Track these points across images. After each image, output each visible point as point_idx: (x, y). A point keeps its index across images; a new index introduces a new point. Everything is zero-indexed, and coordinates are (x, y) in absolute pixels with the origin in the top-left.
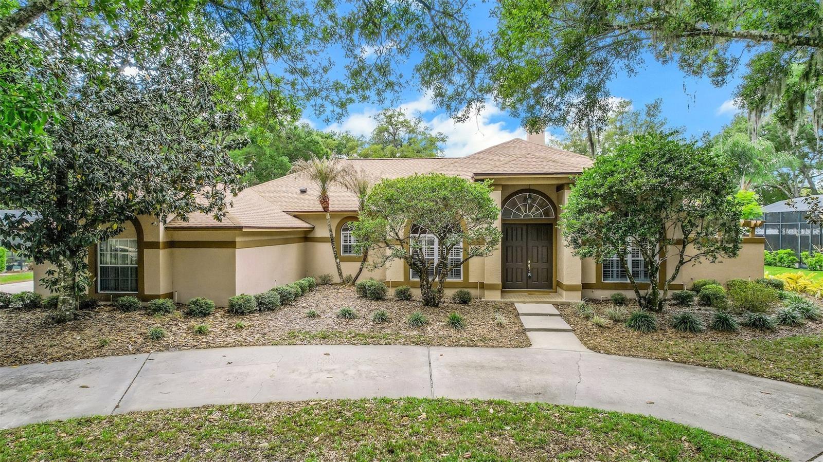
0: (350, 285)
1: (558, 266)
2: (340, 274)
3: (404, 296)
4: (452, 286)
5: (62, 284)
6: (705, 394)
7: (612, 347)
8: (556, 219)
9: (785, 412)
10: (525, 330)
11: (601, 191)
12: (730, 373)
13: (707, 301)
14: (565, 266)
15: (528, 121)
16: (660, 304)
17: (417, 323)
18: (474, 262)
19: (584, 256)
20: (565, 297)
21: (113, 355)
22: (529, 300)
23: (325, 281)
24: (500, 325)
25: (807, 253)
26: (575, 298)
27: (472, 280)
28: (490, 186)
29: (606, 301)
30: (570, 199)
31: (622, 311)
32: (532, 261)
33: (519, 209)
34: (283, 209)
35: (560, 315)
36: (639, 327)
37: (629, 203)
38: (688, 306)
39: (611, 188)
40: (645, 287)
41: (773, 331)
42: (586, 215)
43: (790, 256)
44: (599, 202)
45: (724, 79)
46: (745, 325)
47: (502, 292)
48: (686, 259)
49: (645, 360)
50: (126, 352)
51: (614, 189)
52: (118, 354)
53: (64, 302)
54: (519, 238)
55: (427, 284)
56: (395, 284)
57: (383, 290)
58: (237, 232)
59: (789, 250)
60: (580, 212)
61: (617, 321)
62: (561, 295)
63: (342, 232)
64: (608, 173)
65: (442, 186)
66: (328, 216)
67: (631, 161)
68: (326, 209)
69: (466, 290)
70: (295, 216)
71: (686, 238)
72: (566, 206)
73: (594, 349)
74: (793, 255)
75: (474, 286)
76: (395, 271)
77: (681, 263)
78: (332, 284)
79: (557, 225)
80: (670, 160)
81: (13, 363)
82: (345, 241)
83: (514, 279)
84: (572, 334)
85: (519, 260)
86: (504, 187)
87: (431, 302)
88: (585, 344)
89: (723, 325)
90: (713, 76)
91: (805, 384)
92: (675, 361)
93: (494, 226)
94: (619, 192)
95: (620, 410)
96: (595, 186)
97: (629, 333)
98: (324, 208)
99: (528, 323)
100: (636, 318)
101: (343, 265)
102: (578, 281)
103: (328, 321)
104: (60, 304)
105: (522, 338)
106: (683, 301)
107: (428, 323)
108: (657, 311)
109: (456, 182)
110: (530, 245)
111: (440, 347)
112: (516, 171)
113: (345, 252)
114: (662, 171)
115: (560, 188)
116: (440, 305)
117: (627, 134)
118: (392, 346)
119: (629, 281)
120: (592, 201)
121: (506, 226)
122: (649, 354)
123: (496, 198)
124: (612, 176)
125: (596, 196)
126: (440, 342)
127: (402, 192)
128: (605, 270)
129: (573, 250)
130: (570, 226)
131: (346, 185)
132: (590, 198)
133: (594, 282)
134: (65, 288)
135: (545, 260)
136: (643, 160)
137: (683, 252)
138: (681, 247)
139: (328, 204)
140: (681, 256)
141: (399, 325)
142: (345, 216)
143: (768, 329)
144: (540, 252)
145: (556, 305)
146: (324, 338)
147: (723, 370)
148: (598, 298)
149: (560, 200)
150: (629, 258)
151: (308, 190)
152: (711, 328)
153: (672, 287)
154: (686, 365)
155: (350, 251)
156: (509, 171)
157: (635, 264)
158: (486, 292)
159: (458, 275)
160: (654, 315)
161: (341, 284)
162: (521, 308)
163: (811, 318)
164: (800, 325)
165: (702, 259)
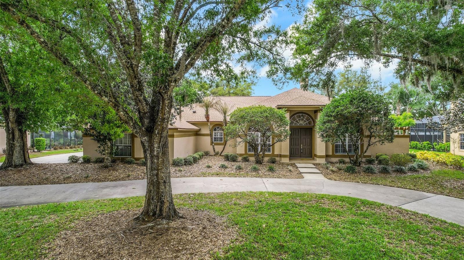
0: (219, 156)
1: (315, 147)
2: (214, 151)
3: (246, 160)
4: (268, 156)
5: (107, 152)
6: (370, 191)
7: (338, 178)
8: (314, 125)
9: (397, 196)
10: (301, 173)
11: (334, 114)
12: (383, 186)
13: (380, 162)
14: (318, 147)
15: (303, 86)
16: (360, 163)
17: (255, 170)
18: (277, 146)
19: (326, 141)
20: (318, 161)
21: (134, 179)
22: (302, 162)
23: (207, 154)
24: (290, 171)
25: (436, 143)
26: (323, 161)
27: (276, 153)
28: (285, 111)
29: (336, 163)
30: (320, 117)
31: (342, 166)
32: (303, 145)
33: (297, 121)
34: (186, 120)
35: (316, 168)
36: (349, 172)
37: (345, 119)
38: (373, 164)
39: (337, 113)
40: (353, 156)
41: (405, 173)
42: (327, 124)
43: (428, 145)
44: (332, 119)
45: (388, 65)
46: (394, 171)
47: (290, 159)
48: (371, 143)
49: (350, 183)
50: (139, 179)
51: (338, 113)
52: (136, 179)
53: (107, 159)
54: (297, 134)
55: (257, 154)
56: (241, 155)
57: (236, 157)
58: (175, 130)
59: (428, 142)
60: (324, 123)
61: (340, 169)
62: (316, 160)
63: (214, 131)
64: (337, 106)
65: (265, 111)
66: (209, 124)
67: (347, 101)
68: (208, 121)
69: (274, 157)
70: (191, 124)
71: (371, 134)
72: (319, 120)
73: (330, 179)
74: (430, 144)
75: (277, 156)
76: (241, 149)
77: (369, 145)
78: (210, 156)
79: (314, 128)
80: (363, 101)
81: (98, 182)
82: (215, 135)
83: (295, 154)
84: (321, 175)
85: (297, 144)
86: (291, 111)
87: (259, 162)
88: (326, 177)
89: (385, 171)
90: (384, 63)
91: (408, 189)
92: (362, 183)
93: (287, 128)
94: (341, 114)
95: (337, 195)
96: (331, 112)
97: (345, 174)
98: (207, 120)
99: (302, 170)
100: (348, 168)
101: (215, 147)
102: (324, 154)
103: (216, 169)
104: (105, 160)
105: (300, 175)
106: (370, 162)
107: (259, 170)
108: (358, 166)
109: (271, 109)
110: (302, 138)
111: (266, 178)
112: (296, 104)
113: (215, 140)
114: (359, 106)
115: (316, 112)
116: (263, 163)
117: (351, 81)
118: (246, 178)
119: (347, 154)
120: (329, 118)
121: (291, 129)
122: (352, 180)
123: (287, 116)
124: (338, 107)
125: (331, 116)
126: (266, 176)
127: (248, 113)
128: (336, 148)
129: (321, 139)
130: (320, 129)
131: (217, 110)
132: (329, 117)
133: (331, 154)
134: (107, 153)
135: (309, 144)
136: (351, 101)
137: (370, 140)
138: (369, 139)
139: (209, 118)
140: (369, 142)
141: (247, 170)
142: (215, 124)
143: (403, 172)
144: (307, 141)
145: (314, 164)
146: (218, 175)
147: (380, 185)
148: (333, 161)
149: (316, 117)
150: (347, 144)
151: (197, 112)
152: (379, 172)
153: (365, 157)
154: (367, 184)
155: (217, 140)
156: (293, 104)
157: (350, 146)
158: (282, 159)
159: (269, 150)
160: (357, 168)
161: (215, 155)
162: (298, 165)
163: (423, 169)
164: (416, 171)
165: (377, 143)
